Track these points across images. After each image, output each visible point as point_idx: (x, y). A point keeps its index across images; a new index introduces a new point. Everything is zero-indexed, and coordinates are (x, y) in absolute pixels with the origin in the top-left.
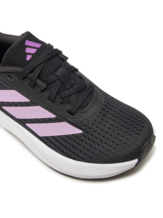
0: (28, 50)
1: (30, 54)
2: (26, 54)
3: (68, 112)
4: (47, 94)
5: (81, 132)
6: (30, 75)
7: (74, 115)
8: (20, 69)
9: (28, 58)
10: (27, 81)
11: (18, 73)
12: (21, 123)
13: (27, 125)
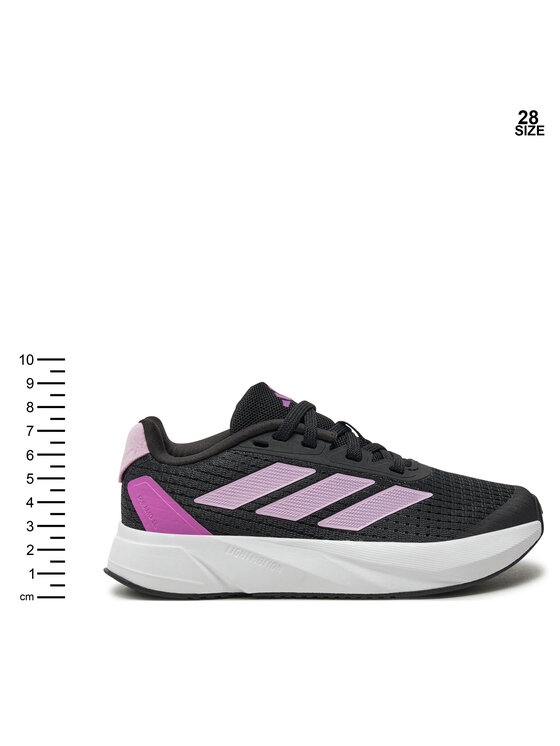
4: (342, 450)
5: (430, 495)
10: (298, 439)
11: (276, 430)
12: (308, 528)
13: (321, 524)
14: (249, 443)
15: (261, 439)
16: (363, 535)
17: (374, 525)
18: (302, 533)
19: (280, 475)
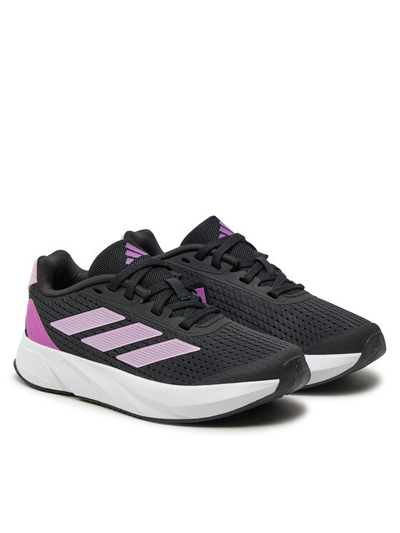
0: (128, 253)
1: (131, 257)
2: (126, 257)
3: (180, 326)
4: (150, 305)
5: (199, 349)
6: (127, 281)
7: (188, 329)
8: (112, 276)
9: (129, 261)
10: (123, 291)
11: (109, 282)
12: (109, 358)
13: (118, 357)
14: (91, 290)
15: (98, 287)
16: (139, 371)
17: (148, 366)
18: (106, 361)
19: (103, 316)
